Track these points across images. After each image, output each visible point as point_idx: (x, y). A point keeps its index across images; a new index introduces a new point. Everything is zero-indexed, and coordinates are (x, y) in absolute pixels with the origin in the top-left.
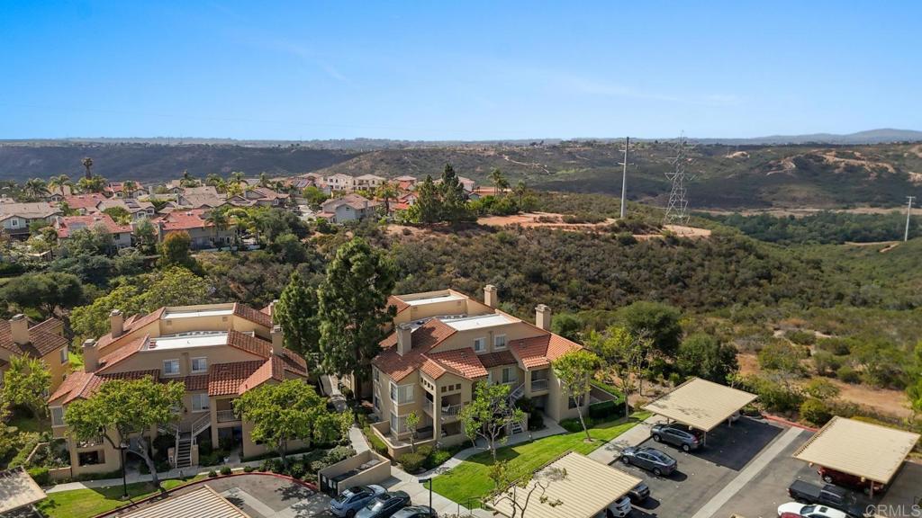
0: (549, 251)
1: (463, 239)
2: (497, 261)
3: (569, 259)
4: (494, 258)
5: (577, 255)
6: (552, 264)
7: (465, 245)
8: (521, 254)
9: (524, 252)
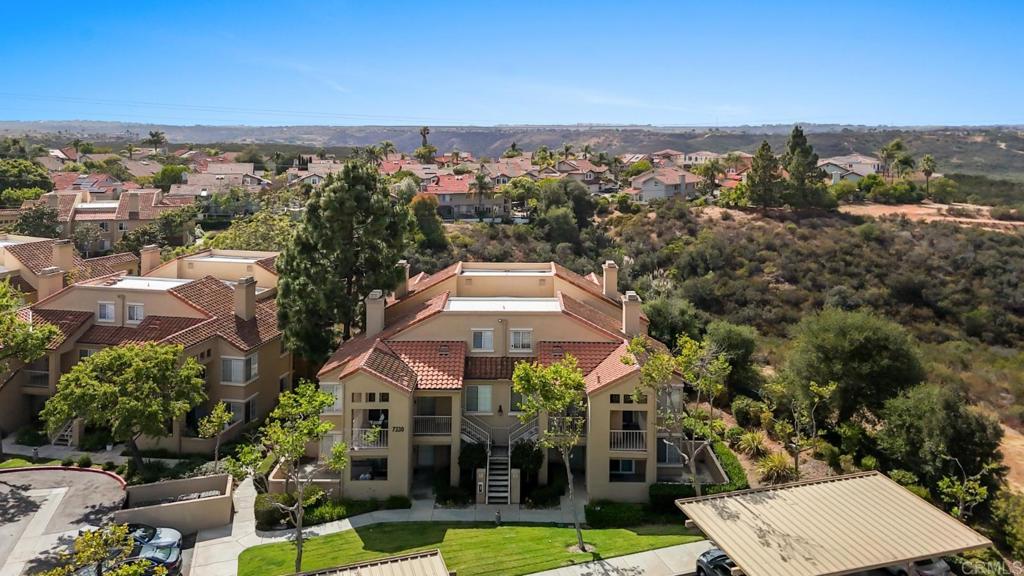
0: (947, 258)
1: (804, 231)
2: (848, 264)
3: (980, 273)
4: (844, 260)
5: (998, 267)
6: (948, 278)
7: (804, 238)
8: (893, 259)
9: (899, 255)
